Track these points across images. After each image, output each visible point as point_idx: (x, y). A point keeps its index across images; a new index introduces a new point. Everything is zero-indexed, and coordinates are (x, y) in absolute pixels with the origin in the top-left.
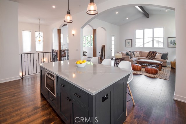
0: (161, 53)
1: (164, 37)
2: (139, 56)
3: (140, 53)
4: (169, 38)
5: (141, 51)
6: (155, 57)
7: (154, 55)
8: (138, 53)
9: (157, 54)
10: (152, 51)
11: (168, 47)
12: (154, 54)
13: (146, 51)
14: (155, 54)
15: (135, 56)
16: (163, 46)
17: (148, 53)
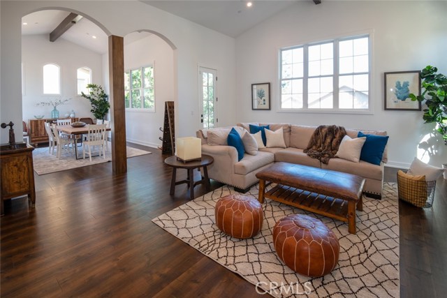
0: (360, 135)
1: (369, 73)
2: (282, 143)
3: (287, 134)
4: (387, 75)
5: (289, 124)
6: (336, 149)
7: (335, 140)
8: (280, 132)
9: (346, 138)
10: (328, 123)
11: (386, 109)
12: (334, 137)
13: (305, 126)
14: (338, 136)
15: (268, 145)
16: (367, 107)
17: (312, 133)
